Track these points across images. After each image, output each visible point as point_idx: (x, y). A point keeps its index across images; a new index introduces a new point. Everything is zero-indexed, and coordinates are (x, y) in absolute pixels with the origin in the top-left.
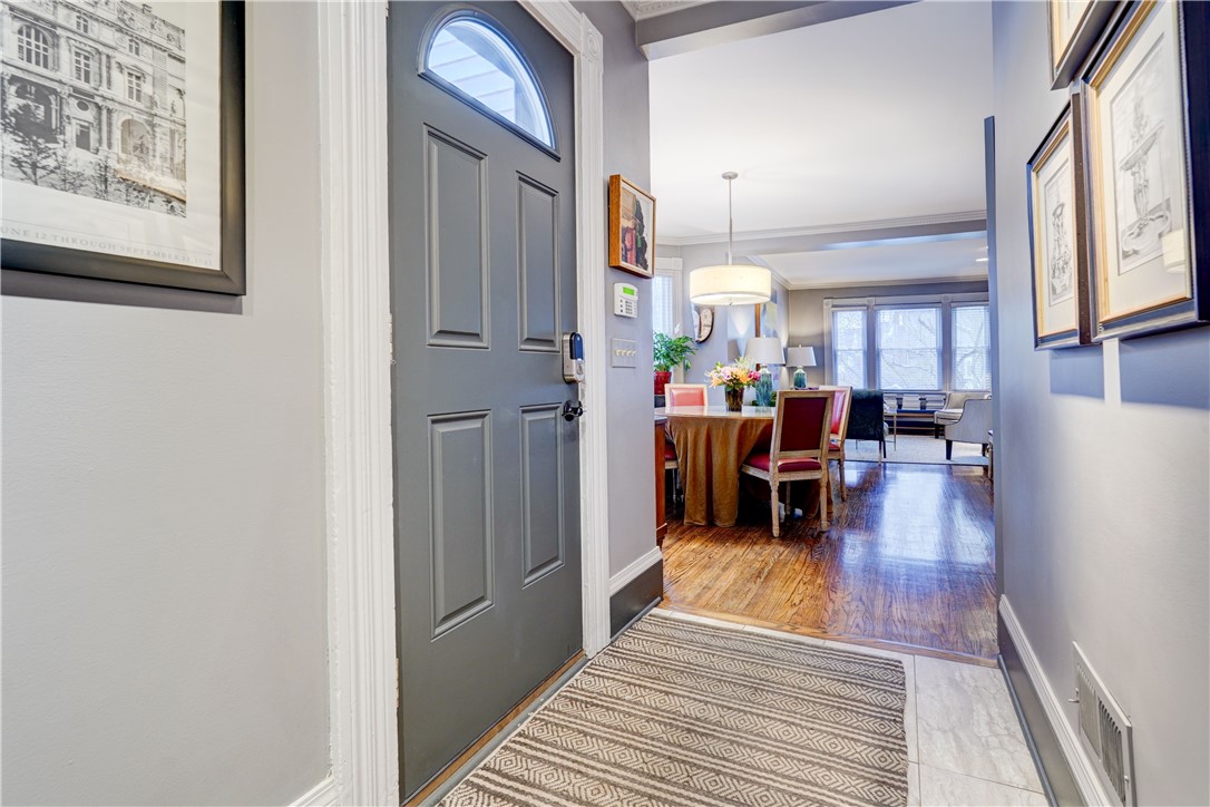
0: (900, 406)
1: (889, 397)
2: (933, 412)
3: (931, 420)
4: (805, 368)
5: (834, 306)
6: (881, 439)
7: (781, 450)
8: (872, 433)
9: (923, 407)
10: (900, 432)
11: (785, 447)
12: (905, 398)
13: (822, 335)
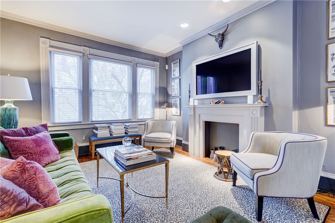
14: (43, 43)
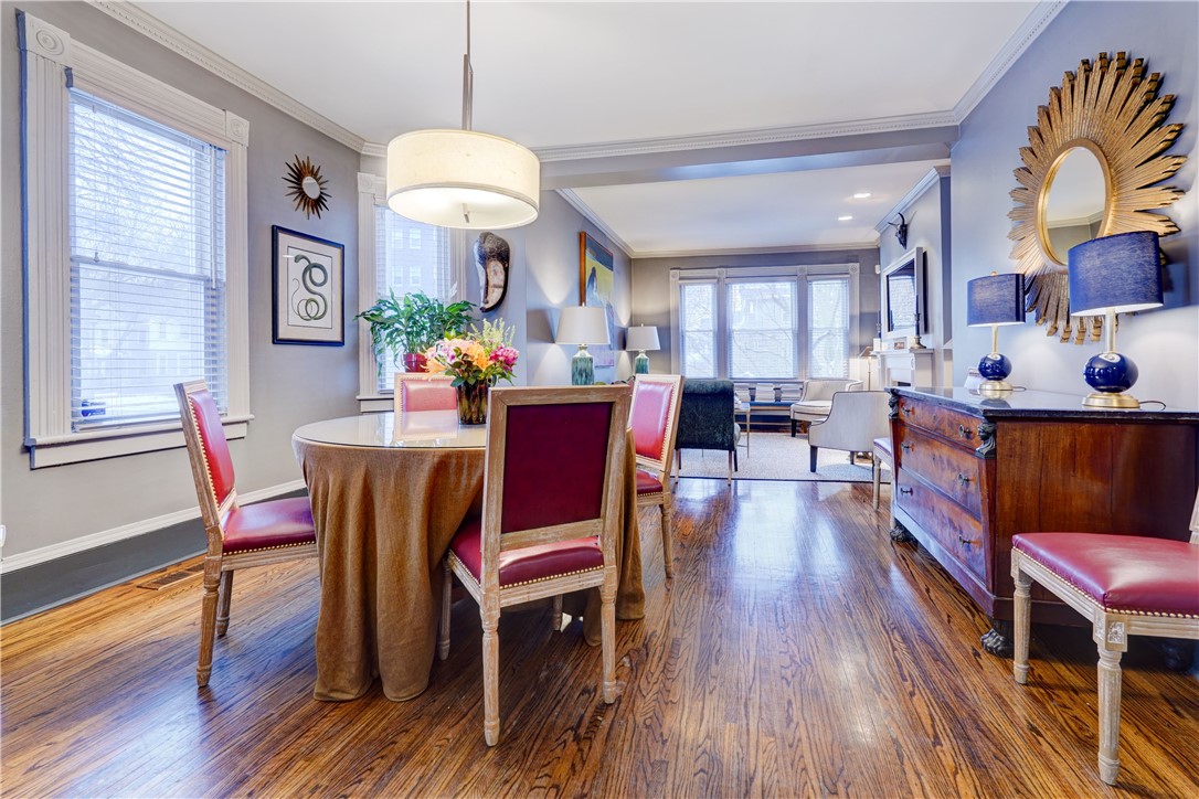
0: (753, 398)
1: (741, 387)
2: (789, 405)
3: (787, 413)
4: (647, 353)
5: (681, 279)
6: (731, 448)
7: (503, 532)
8: (720, 439)
9: (778, 399)
10: (755, 428)
11: (511, 523)
12: (759, 388)
13: (668, 313)
14: (673, 277)
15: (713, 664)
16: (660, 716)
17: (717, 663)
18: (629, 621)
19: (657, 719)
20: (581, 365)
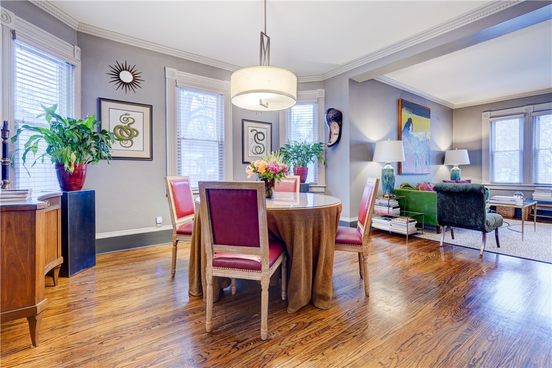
8: (473, 223)
14: (485, 116)
15: (332, 348)
16: (275, 357)
17: (334, 349)
18: (318, 308)
19: (273, 357)
20: (386, 173)
